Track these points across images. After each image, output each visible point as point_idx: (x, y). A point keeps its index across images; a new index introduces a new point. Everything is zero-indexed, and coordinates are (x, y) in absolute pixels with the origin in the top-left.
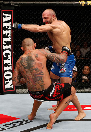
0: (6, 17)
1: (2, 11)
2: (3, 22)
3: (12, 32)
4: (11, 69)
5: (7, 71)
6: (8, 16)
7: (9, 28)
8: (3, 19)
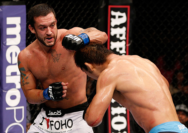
0: (117, 17)
1: (110, 7)
2: (111, 27)
3: (128, 45)
4: (125, 112)
5: (116, 115)
6: (120, 17)
7: (121, 38)
8: (111, 21)
